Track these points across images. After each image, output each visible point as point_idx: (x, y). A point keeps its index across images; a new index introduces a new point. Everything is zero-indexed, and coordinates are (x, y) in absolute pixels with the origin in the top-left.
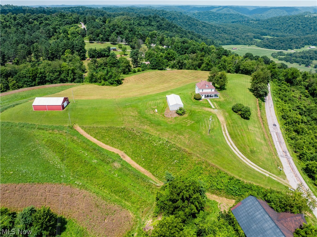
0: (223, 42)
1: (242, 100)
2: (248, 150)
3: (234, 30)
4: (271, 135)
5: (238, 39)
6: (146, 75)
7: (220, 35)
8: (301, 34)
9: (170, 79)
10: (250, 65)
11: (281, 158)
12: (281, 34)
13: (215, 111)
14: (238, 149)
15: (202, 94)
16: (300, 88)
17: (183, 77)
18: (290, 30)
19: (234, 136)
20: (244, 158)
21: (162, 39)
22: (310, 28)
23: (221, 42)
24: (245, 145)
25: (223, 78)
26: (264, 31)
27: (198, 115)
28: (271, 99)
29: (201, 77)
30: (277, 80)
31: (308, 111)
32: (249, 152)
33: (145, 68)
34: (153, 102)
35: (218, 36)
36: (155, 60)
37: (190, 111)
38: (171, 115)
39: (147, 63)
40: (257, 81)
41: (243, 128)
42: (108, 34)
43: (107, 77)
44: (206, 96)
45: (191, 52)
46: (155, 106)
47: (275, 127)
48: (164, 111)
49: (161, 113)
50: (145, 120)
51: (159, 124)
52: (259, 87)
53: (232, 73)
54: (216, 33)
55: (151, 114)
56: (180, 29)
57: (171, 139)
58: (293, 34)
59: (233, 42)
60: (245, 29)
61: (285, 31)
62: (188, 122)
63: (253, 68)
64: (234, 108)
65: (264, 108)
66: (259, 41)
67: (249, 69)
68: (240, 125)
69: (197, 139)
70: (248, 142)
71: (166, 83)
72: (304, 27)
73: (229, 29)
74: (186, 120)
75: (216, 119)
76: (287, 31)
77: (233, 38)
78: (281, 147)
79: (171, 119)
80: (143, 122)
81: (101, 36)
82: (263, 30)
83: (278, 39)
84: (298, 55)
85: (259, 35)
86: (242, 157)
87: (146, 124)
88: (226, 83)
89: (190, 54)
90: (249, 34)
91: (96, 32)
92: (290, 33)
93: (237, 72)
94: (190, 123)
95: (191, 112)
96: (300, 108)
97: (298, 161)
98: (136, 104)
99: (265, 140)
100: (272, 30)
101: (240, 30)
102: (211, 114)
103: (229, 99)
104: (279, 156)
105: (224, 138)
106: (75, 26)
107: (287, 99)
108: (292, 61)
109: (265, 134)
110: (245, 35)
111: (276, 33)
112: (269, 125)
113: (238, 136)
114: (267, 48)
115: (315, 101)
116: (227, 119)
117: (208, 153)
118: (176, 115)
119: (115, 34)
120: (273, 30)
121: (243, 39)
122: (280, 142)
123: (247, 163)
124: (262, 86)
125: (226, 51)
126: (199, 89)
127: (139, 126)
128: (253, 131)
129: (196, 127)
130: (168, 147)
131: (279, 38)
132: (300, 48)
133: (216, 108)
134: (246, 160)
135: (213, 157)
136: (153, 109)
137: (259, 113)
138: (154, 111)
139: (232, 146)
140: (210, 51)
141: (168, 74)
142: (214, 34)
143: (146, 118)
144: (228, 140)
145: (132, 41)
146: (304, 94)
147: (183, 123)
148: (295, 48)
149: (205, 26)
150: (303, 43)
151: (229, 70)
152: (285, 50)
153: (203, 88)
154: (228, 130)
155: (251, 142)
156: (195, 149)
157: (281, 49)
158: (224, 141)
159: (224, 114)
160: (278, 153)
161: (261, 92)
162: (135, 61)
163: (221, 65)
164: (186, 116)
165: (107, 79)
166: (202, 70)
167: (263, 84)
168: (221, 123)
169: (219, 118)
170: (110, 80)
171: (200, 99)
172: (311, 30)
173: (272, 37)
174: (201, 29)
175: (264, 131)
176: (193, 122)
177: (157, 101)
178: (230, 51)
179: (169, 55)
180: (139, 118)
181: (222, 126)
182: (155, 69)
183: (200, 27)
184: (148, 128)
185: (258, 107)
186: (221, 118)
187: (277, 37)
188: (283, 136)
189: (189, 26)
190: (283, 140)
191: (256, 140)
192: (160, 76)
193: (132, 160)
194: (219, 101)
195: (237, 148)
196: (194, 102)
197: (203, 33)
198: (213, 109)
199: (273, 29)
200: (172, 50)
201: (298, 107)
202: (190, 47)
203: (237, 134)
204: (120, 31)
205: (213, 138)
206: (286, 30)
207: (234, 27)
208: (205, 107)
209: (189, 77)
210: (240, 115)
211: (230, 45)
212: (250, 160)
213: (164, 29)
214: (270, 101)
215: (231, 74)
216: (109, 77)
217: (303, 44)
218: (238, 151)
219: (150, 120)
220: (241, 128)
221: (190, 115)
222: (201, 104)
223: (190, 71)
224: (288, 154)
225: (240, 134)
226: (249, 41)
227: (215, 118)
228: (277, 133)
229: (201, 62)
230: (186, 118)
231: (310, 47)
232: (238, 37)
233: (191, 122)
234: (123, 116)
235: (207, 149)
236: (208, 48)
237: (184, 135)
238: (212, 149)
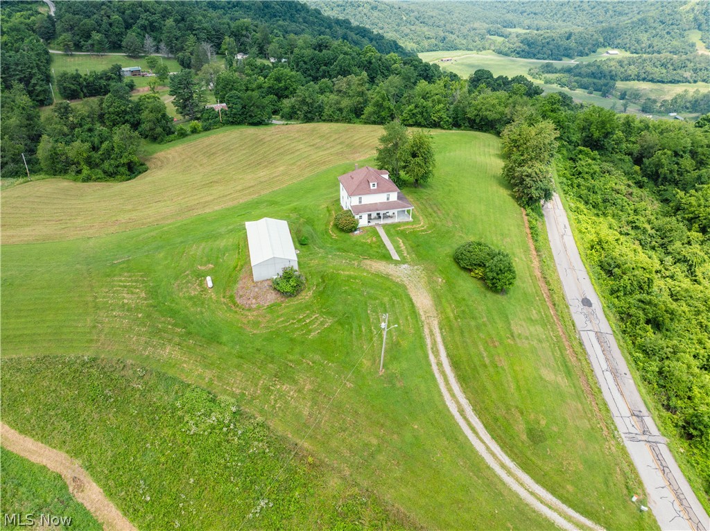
0: (419, 44)
1: (482, 220)
2: (520, 427)
3: (443, 15)
4: (581, 344)
5: (454, 37)
6: (214, 144)
7: (412, 27)
8: (588, 22)
9: (276, 153)
10: (494, 106)
11: (630, 446)
12: (545, 23)
13: (402, 272)
14: (486, 427)
15: (361, 209)
16: (620, 160)
17: (313, 145)
18: (564, 14)
19: (469, 371)
20: (509, 473)
21: (264, 39)
22: (605, 9)
23: (416, 46)
24: (508, 409)
25: (419, 152)
26: (510, 17)
27: (345, 292)
28: (561, 207)
29: (362, 145)
30: (565, 143)
31: (658, 233)
32: (524, 437)
33: (211, 122)
34: (204, 248)
35: (408, 31)
36: (239, 98)
37: (322, 277)
38: (256, 298)
39: (219, 107)
40: (522, 158)
41: (493, 333)
42: (117, 30)
43: (96, 156)
44: (372, 217)
45: (339, 73)
46: (208, 262)
47: (590, 310)
48: (236, 282)
49: (224, 289)
50: (169, 324)
51: (213, 339)
52: (527, 176)
53: (445, 129)
54: (403, 25)
55: (191, 298)
56: (317, 15)
57: (253, 398)
58: (570, 23)
59: (442, 44)
60: (467, 14)
61: (553, 16)
62: (312, 323)
63: (502, 113)
64: (460, 257)
65: (546, 239)
66: (501, 39)
67: (491, 115)
68: (485, 319)
69: (340, 393)
70: (516, 395)
71: (266, 166)
72: (592, 6)
73: (431, 14)
74: (308, 316)
75: (407, 305)
76: (558, 15)
77: (442, 34)
78: (622, 394)
79: (255, 313)
80: (160, 330)
81: (96, 36)
82: (506, 15)
83: (541, 35)
84: (584, 70)
85: (499, 26)
86: (503, 466)
87: (170, 341)
88: (430, 169)
89: (336, 77)
90: (476, 25)
91: (83, 25)
92: (564, 21)
93: (456, 125)
94: (319, 324)
95: (324, 281)
96: (637, 228)
97: (682, 446)
98: (147, 256)
99: (569, 373)
100: (525, 14)
101: (457, 15)
102: (388, 284)
103: (444, 222)
104: (623, 436)
105: (437, 386)
106: (27, 10)
107: (599, 198)
108: (573, 84)
109: (566, 343)
110: (468, 26)
111: (536, 22)
112: (571, 302)
113: (481, 371)
114: (518, 56)
115: (661, 195)
116: (441, 302)
117: (381, 458)
118: (272, 297)
119: (139, 30)
120: (528, 15)
121: (465, 37)
122: (615, 373)
123: (523, 494)
124: (536, 173)
125: (427, 67)
126: (351, 194)
127: (145, 349)
128: (527, 338)
129: (339, 343)
130: (239, 438)
131: (542, 32)
132: (587, 55)
133: (404, 261)
134: (517, 479)
135: (398, 474)
136: (200, 276)
137: (536, 263)
138: (200, 285)
139: (466, 419)
140: (388, 69)
141: (273, 137)
142: (398, 25)
143: (173, 313)
144: (450, 390)
145: (183, 47)
146: (634, 178)
147: (297, 329)
148: (578, 55)
149: (376, 8)
150: (594, 43)
151: (436, 119)
152: (555, 59)
153: (361, 189)
154: (446, 348)
155: (529, 391)
156: (334, 444)
157: (548, 58)
158: (436, 398)
159: (431, 282)
160: (618, 421)
161: (533, 190)
162: (186, 105)
163: (416, 107)
164: (307, 296)
165: (97, 160)
166: (365, 123)
167: (538, 166)
168: (423, 318)
169: (414, 299)
170: (106, 165)
171: (353, 229)
172: (608, 15)
173: (528, 31)
174: (368, 15)
175: (561, 333)
176: (329, 321)
177: (217, 242)
178: (436, 66)
179: (280, 82)
180: (149, 316)
181: (426, 331)
182: (239, 123)
183: (364, 10)
184: (177, 354)
185: (531, 241)
186: (423, 300)
187: (538, 30)
188: (620, 346)
189: (338, 9)
190: (623, 366)
191: (541, 378)
192: (253, 145)
193: (107, 501)
194: (414, 233)
195: (482, 426)
196: (336, 241)
197: (373, 24)
198: (396, 263)
199: (528, 12)
200: (287, 71)
201: (634, 225)
202: (335, 59)
203: (478, 364)
204: (151, 23)
205: (398, 385)
206: (556, 14)
207: (442, 10)
208: (371, 257)
209: (329, 145)
210: (483, 279)
211: (436, 51)
212: (533, 477)
213: (275, 16)
214: (557, 211)
215: (444, 131)
216: (101, 155)
217: (594, 45)
218: (487, 437)
219: (186, 322)
220: (489, 334)
221: (322, 293)
222: (358, 248)
223: (334, 126)
224: (649, 421)
225: (487, 361)
226: (478, 42)
227: (402, 300)
228: (599, 335)
229: (361, 99)
230: (307, 307)
231: (607, 53)
232: (452, 33)
233: (322, 323)
234: (96, 307)
235: (377, 437)
236: (383, 60)
237: (295, 382)
238: (395, 436)
